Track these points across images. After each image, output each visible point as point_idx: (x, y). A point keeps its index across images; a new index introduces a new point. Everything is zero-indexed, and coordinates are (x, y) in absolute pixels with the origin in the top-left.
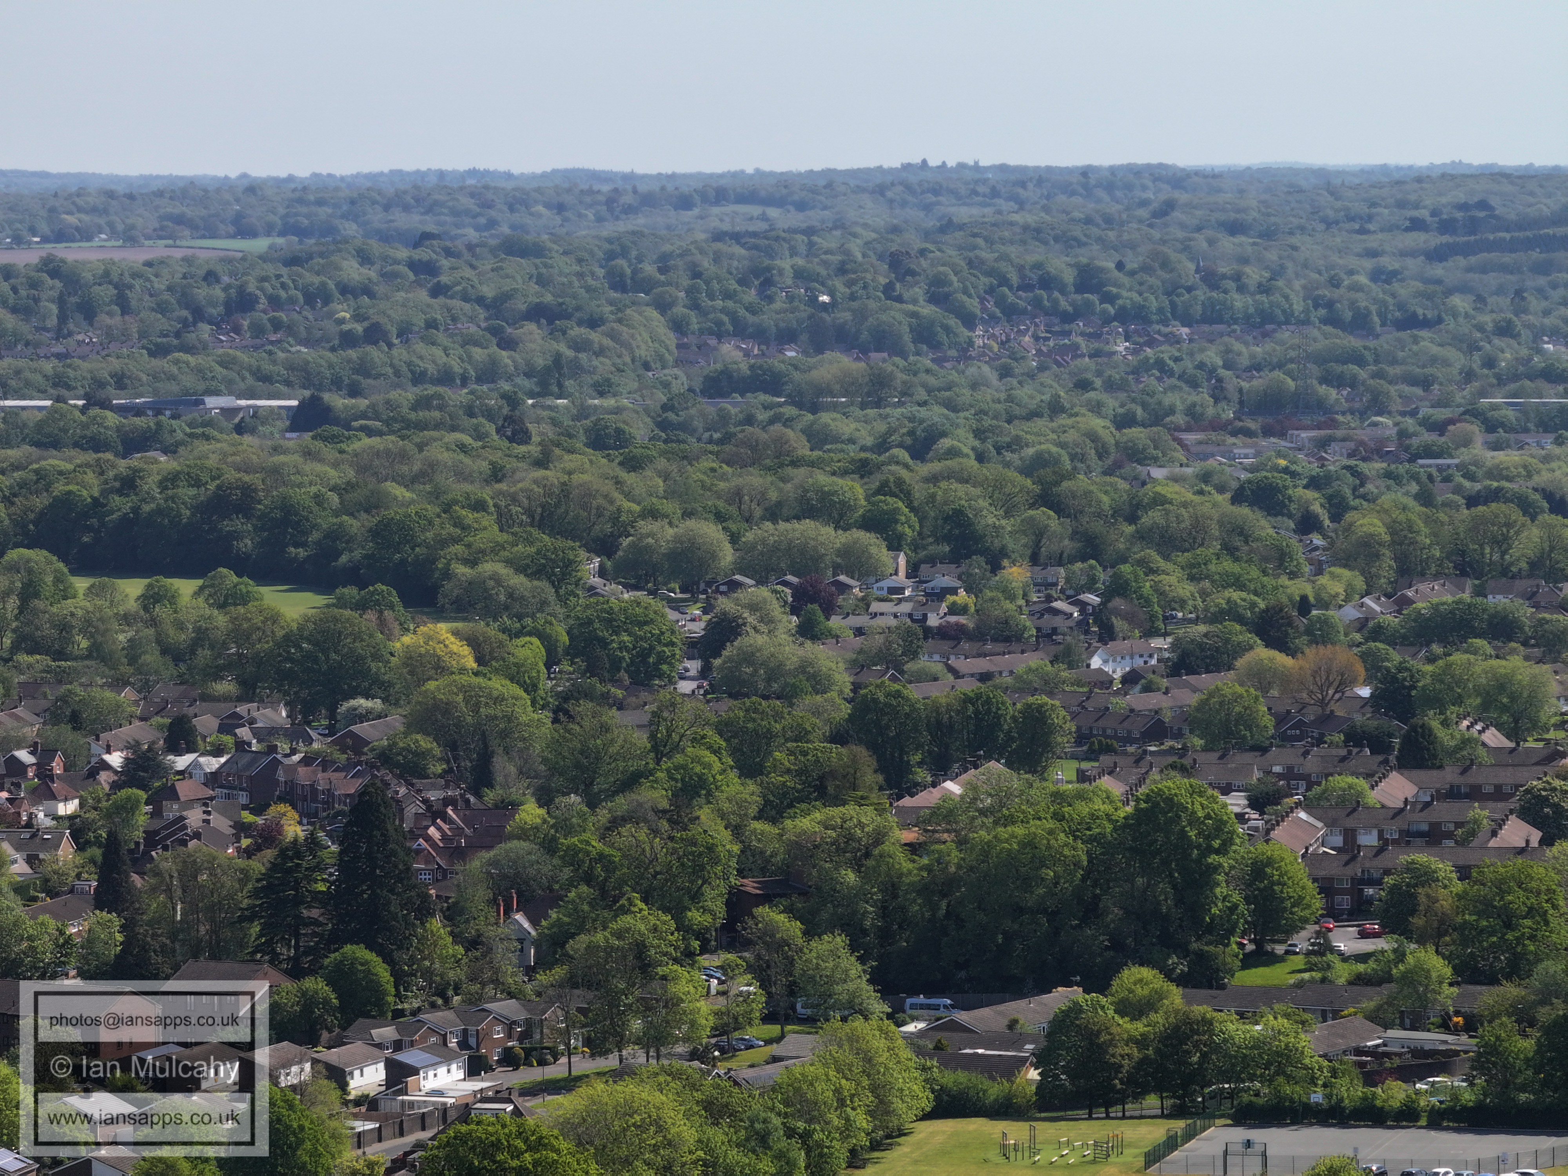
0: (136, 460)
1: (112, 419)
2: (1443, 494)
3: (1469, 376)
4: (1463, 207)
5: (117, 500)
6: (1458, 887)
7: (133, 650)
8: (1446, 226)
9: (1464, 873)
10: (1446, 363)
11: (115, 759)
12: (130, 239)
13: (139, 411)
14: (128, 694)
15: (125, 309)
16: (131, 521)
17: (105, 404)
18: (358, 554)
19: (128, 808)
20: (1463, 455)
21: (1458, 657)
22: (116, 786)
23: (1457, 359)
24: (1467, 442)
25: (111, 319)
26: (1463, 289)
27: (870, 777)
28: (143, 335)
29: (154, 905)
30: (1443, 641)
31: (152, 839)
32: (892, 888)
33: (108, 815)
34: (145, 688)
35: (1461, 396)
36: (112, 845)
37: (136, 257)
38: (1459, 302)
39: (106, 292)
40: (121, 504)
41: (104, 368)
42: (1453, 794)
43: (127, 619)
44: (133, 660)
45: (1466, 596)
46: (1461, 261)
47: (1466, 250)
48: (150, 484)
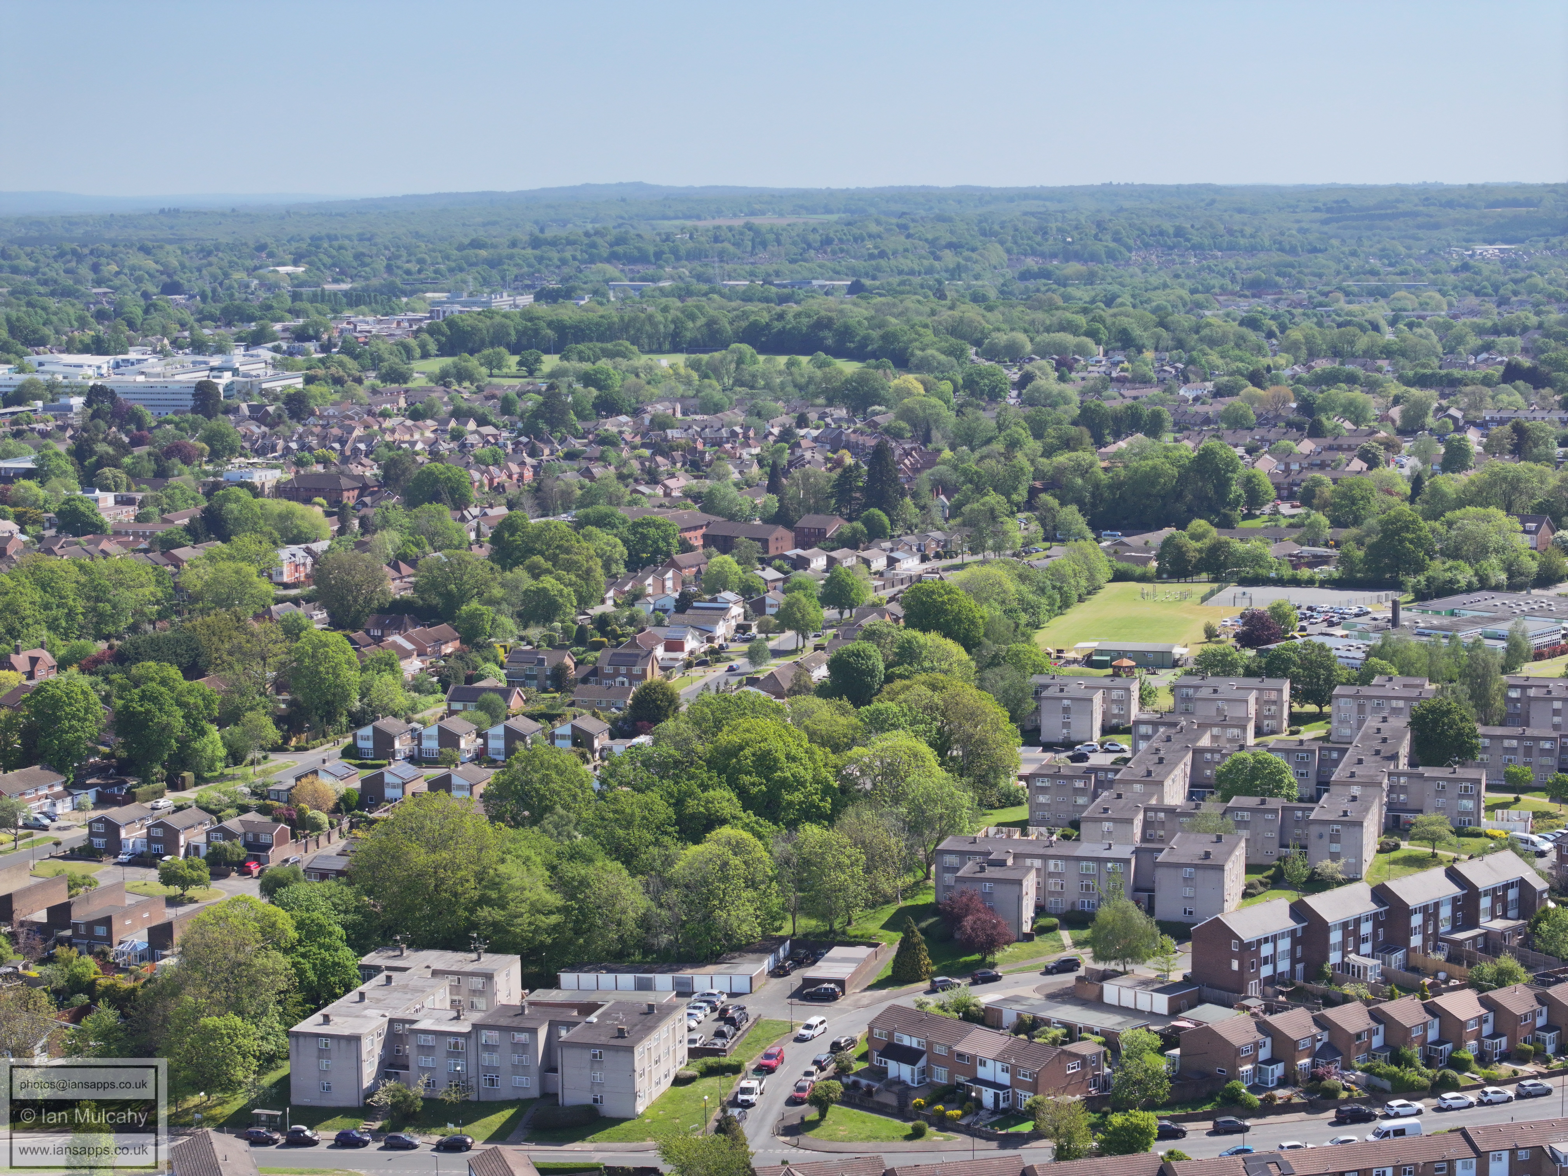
0: (784, 307)
1: (774, 289)
2: (1327, 322)
3: (1338, 273)
4: (1336, 202)
5: (776, 323)
6: (1332, 487)
7: (782, 386)
8: (1329, 210)
9: (1335, 481)
10: (1329, 267)
11: (776, 431)
12: (781, 215)
13: (785, 286)
14: (780, 404)
15: (779, 243)
16: (782, 332)
17: (771, 283)
18: (875, 346)
19: (781, 451)
20: (1336, 306)
21: (1333, 391)
22: (776, 442)
23: (1334, 266)
24: (1337, 301)
25: (773, 248)
26: (1336, 236)
27: (1088, 439)
28: (787, 254)
29: (791, 491)
30: (1328, 385)
31: (791, 464)
32: (1097, 486)
33: (773, 454)
34: (787, 401)
35: (1335, 281)
36: (774, 466)
37: (783, 222)
38: (1335, 242)
39: (771, 237)
40: (778, 325)
41: (771, 269)
42: (1331, 448)
43: (780, 373)
44: (782, 389)
45: (1336, 365)
46: (1335, 225)
47: (1337, 220)
48: (790, 316)
